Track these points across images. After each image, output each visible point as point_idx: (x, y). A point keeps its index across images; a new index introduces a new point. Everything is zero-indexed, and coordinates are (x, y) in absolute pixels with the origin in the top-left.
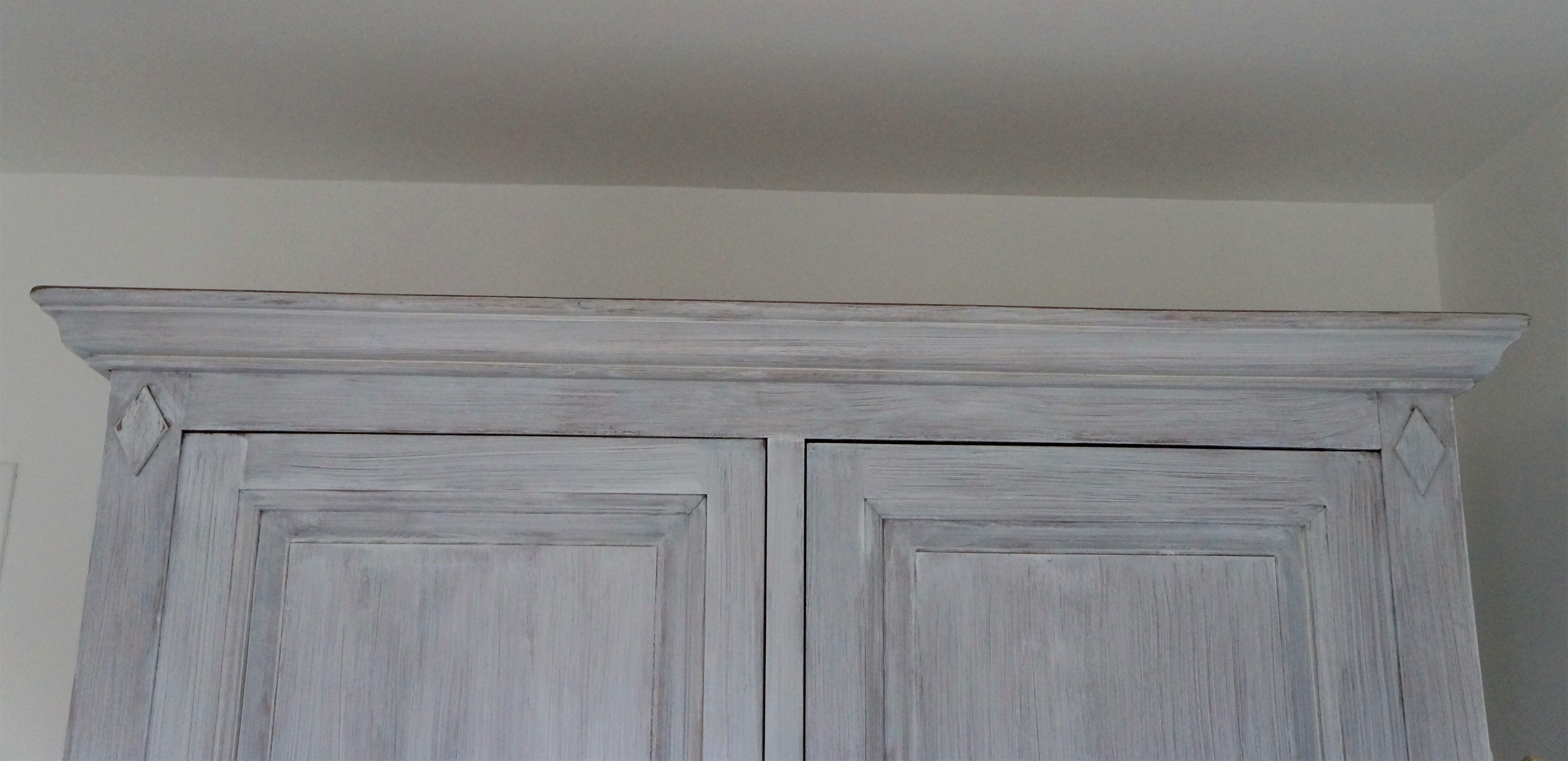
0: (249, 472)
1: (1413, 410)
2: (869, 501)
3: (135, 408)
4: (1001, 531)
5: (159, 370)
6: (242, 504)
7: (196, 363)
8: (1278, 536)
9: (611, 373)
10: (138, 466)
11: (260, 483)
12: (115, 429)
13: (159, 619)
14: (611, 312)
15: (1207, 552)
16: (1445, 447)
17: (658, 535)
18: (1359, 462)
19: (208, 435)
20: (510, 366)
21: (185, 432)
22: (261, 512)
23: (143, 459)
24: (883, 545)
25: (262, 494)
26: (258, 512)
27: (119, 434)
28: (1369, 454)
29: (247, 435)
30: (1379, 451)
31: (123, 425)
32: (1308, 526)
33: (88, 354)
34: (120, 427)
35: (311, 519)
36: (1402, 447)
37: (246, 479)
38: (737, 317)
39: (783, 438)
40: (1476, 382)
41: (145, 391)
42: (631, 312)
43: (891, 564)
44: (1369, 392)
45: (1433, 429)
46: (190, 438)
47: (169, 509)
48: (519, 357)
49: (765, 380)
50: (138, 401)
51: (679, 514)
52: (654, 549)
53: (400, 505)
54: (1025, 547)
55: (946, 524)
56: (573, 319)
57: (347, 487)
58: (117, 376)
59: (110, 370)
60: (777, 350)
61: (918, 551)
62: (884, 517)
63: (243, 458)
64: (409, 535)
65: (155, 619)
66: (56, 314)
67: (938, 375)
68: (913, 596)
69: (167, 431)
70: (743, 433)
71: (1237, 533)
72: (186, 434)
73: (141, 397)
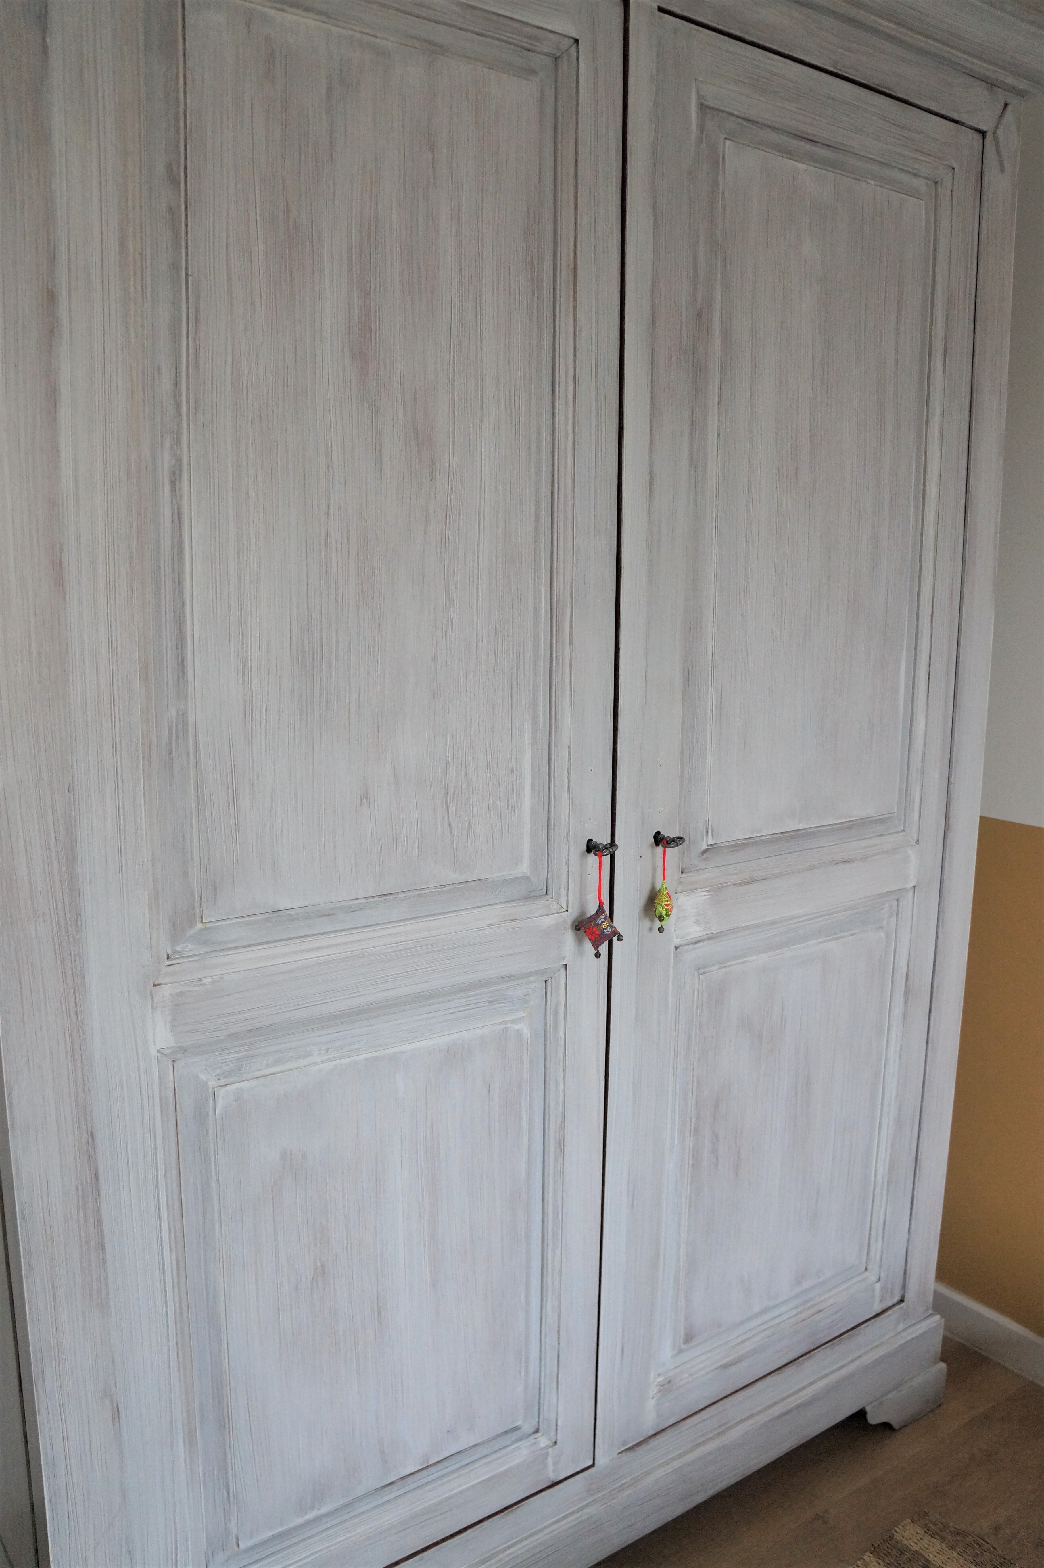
2: (697, 82)
61: (727, 138)
62: (704, 103)
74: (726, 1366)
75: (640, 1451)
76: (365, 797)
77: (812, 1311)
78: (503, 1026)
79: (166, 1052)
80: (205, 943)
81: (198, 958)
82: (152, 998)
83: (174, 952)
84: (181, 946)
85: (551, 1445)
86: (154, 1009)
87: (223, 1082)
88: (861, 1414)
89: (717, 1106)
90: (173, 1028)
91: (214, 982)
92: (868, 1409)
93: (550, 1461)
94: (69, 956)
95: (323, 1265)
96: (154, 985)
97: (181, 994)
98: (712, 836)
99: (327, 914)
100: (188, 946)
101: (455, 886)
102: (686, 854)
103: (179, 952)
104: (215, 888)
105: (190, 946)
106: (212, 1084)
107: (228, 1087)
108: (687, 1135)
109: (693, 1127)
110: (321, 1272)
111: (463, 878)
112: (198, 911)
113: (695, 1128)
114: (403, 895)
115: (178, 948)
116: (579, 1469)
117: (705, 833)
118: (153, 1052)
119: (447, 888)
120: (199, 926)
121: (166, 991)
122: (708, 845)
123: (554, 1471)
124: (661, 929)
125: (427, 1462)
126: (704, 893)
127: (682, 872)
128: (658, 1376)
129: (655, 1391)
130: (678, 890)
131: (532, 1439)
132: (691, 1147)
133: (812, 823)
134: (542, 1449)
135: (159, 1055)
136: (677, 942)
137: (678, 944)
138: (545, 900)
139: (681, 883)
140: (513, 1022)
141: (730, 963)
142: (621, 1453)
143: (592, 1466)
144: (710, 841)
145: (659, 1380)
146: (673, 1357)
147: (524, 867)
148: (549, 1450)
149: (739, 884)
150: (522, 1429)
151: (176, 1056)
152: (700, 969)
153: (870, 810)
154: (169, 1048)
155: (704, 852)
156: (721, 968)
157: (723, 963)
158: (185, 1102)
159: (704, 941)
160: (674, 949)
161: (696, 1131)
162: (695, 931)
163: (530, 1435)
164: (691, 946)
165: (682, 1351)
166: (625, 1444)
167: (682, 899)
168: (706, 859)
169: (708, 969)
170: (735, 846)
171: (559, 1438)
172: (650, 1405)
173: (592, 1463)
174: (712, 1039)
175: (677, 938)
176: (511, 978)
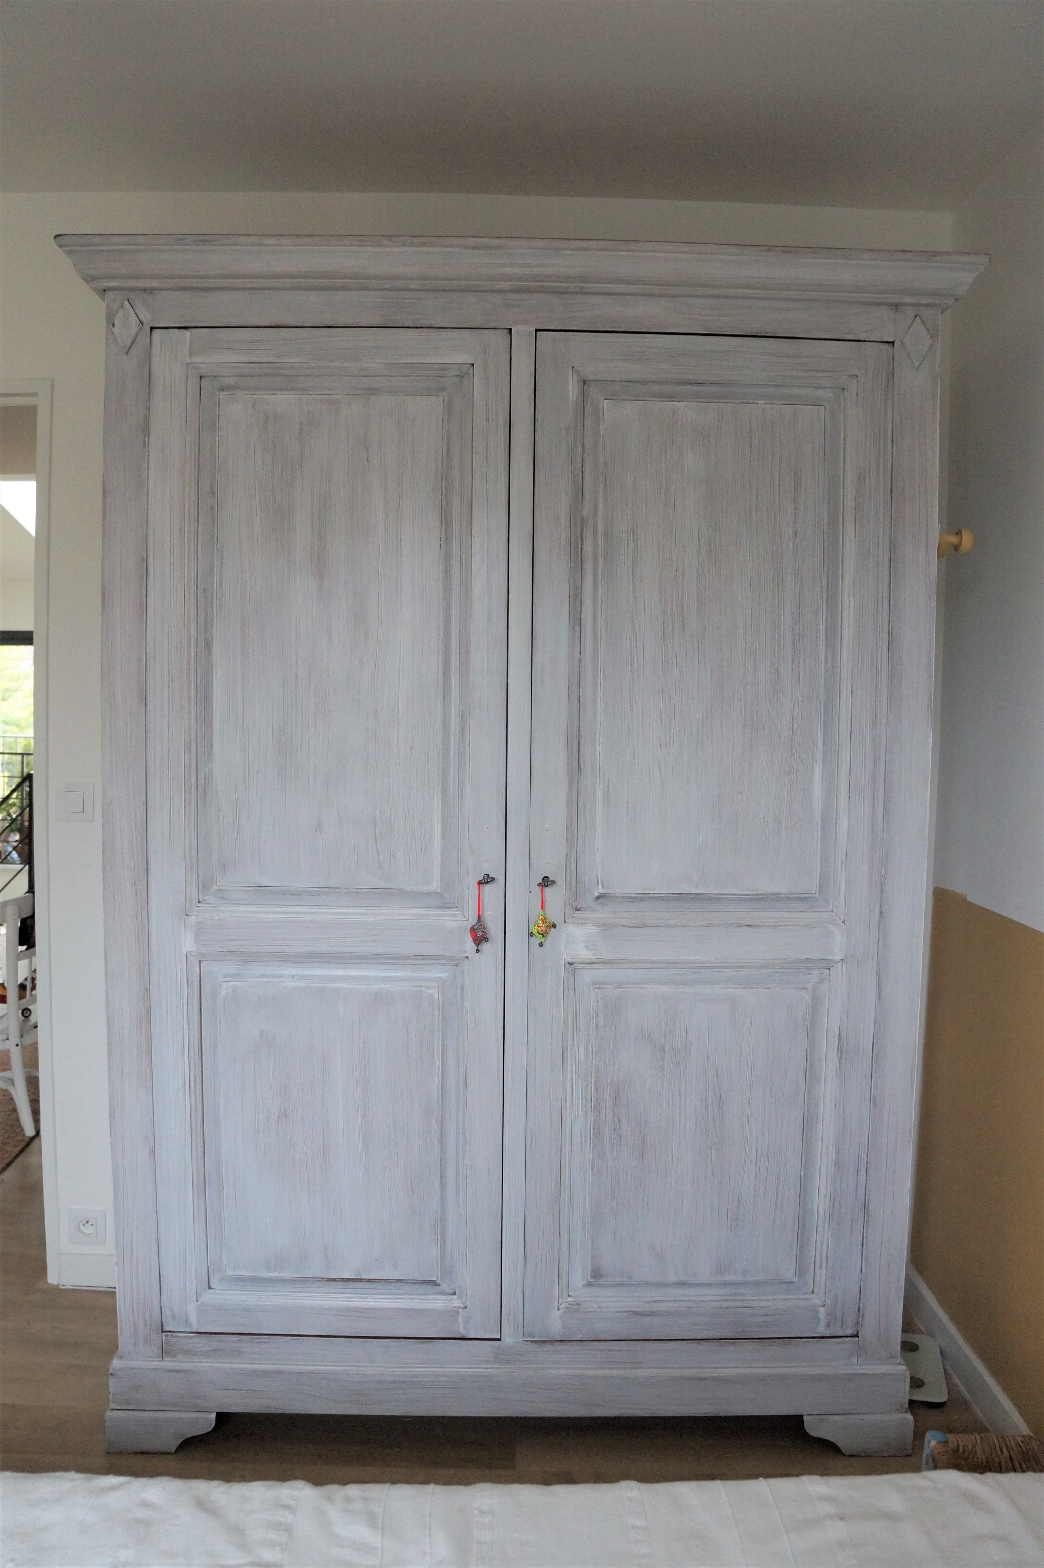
0: (192, 353)
1: (915, 317)
2: (575, 368)
3: (121, 314)
4: (657, 388)
5: (133, 289)
6: (189, 372)
7: (155, 283)
8: (827, 394)
9: (413, 286)
10: (126, 350)
11: (196, 359)
12: (111, 326)
13: (147, 440)
14: (412, 244)
15: (783, 402)
16: (933, 340)
17: (444, 389)
18: (880, 349)
19: (166, 330)
20: (349, 283)
21: (152, 328)
22: (201, 377)
23: (128, 344)
24: (584, 395)
25: (202, 366)
26: (199, 378)
27: (113, 329)
28: (887, 344)
29: (189, 329)
30: (893, 343)
31: (115, 324)
32: (846, 388)
33: (90, 279)
34: (113, 325)
35: (232, 381)
36: (907, 340)
37: (191, 357)
38: (492, 248)
39: (521, 328)
40: (956, 300)
41: (126, 302)
42: (424, 244)
43: (588, 407)
44: (890, 305)
45: (928, 330)
46: (155, 331)
47: (147, 376)
48: (355, 276)
49: (511, 291)
50: (123, 308)
51: (456, 376)
52: (441, 398)
53: (283, 372)
54: (671, 398)
55: (624, 383)
56: (388, 249)
57: (251, 360)
58: (108, 294)
59: (104, 290)
60: (517, 270)
61: (606, 399)
62: (584, 379)
63: (188, 344)
64: (292, 389)
65: (144, 439)
66: (70, 253)
67: (621, 288)
68: (601, 427)
69: (142, 327)
70: (496, 325)
71: (803, 392)
72: (153, 330)
73: (124, 306)
74: (636, 1313)
75: (547, 1348)
76: (318, 827)
77: (739, 1304)
78: (418, 989)
79: (194, 954)
80: (222, 898)
81: (215, 905)
82: (185, 922)
83: (203, 900)
84: (208, 897)
85: (463, 1307)
86: (186, 928)
87: (226, 979)
88: (798, 1420)
89: (617, 1096)
90: (196, 941)
91: (220, 920)
92: (805, 1418)
93: (461, 1319)
94: (139, 890)
95: (286, 1111)
96: (186, 915)
97: (201, 923)
98: (603, 887)
99: (296, 894)
100: (210, 898)
101: (382, 890)
102: (582, 898)
103: (206, 900)
104: (225, 868)
105: (212, 899)
106: (220, 979)
107: (228, 983)
108: (589, 1109)
109: (593, 1105)
110: (285, 1115)
111: (388, 886)
112: (215, 879)
113: (595, 1106)
114: (345, 890)
115: (205, 898)
116: (487, 1337)
117: (596, 884)
118: (184, 952)
119: (376, 890)
120: (215, 887)
121: (193, 919)
122: (600, 893)
123: (464, 1328)
124: (541, 945)
125: (360, 1276)
126: (594, 927)
127: (577, 910)
128: (569, 1296)
129: (563, 1306)
130: (569, 921)
131: (449, 1297)
132: (592, 1120)
133: (713, 890)
134: (455, 1307)
135: (188, 954)
136: (569, 959)
137: (571, 961)
138: (455, 911)
139: (573, 917)
140: (427, 987)
141: (626, 986)
142: (527, 1341)
143: (499, 1340)
144: (601, 891)
145: (569, 1299)
146: (584, 1286)
147: (435, 886)
148: (460, 1310)
149: (629, 926)
150: (441, 1286)
151: (201, 959)
152: (595, 984)
153: (782, 888)
154: (195, 952)
155: (598, 898)
156: (617, 988)
157: (619, 985)
158: (206, 987)
159: (597, 963)
160: (567, 964)
161: (596, 1108)
162: (585, 954)
163: (448, 1294)
164: (585, 965)
165: (589, 1285)
166: (531, 1335)
167: (571, 928)
168: (603, 904)
169: (603, 986)
170: (629, 897)
171: (468, 1304)
172: (556, 1314)
173: (499, 1337)
174: (609, 1040)
175: (567, 956)
176: (423, 957)
